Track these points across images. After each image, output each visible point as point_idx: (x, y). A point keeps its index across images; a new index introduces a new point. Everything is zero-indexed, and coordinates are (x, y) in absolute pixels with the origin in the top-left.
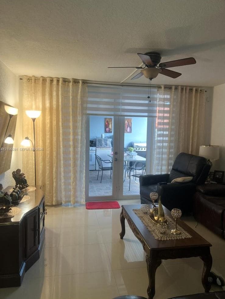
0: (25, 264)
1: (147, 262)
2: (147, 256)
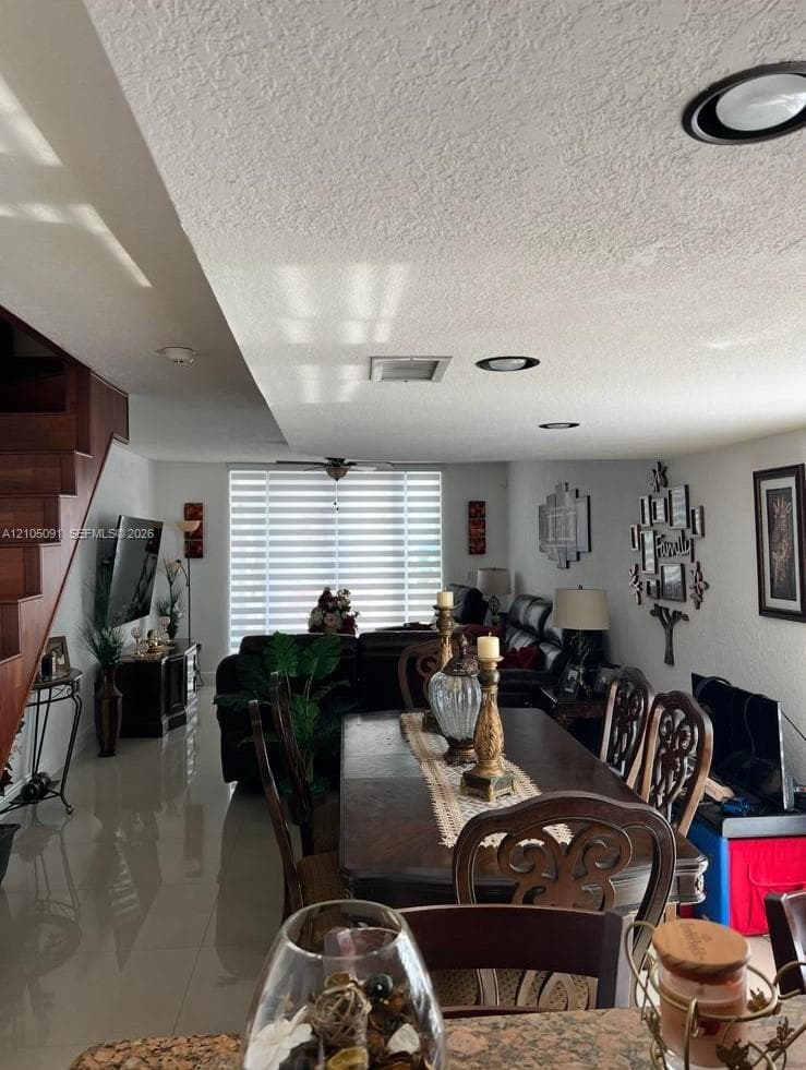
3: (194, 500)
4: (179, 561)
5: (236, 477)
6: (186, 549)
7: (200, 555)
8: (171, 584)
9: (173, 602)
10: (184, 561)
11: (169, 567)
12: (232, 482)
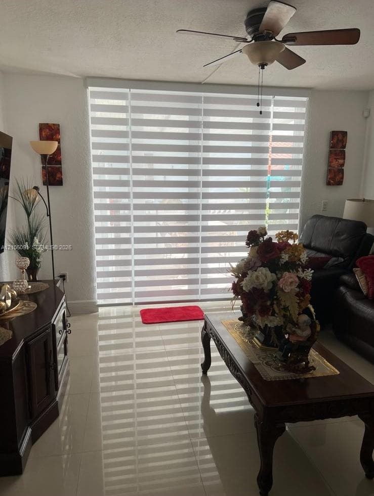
0: (29, 431)
1: (256, 427)
2: (257, 415)
3: (50, 121)
4: (36, 188)
5: (95, 95)
6: (44, 175)
7: (60, 183)
8: (29, 214)
9: (33, 235)
10: (43, 189)
11: (24, 195)
12: (91, 101)
